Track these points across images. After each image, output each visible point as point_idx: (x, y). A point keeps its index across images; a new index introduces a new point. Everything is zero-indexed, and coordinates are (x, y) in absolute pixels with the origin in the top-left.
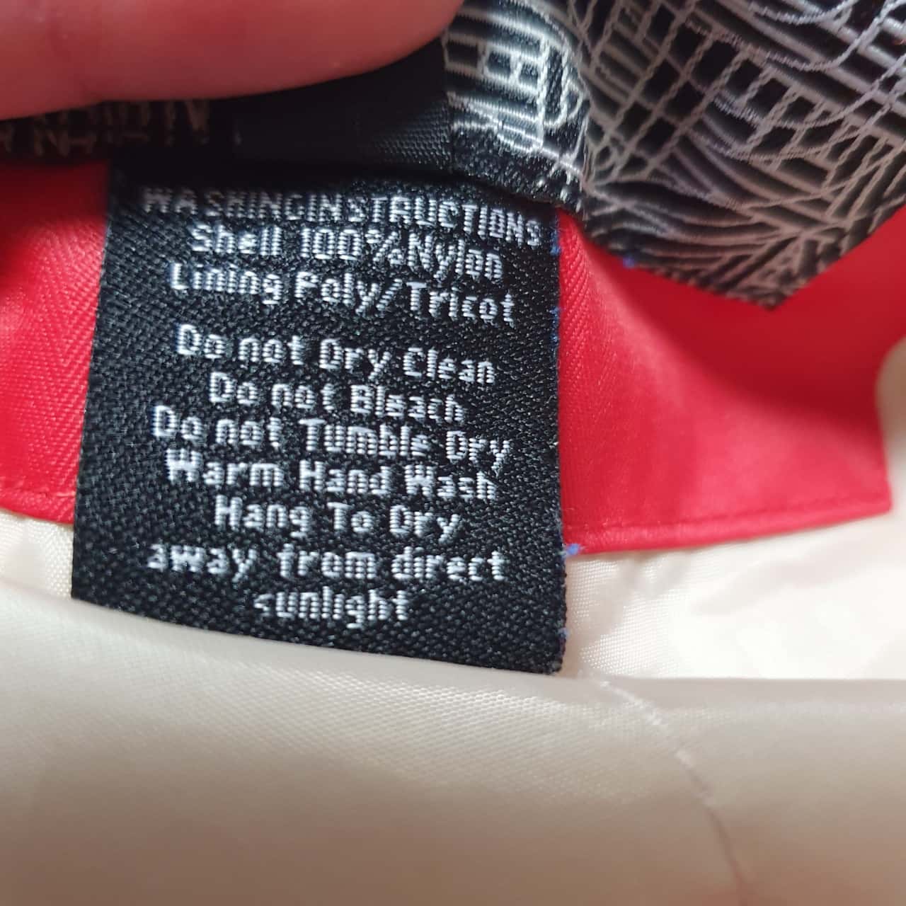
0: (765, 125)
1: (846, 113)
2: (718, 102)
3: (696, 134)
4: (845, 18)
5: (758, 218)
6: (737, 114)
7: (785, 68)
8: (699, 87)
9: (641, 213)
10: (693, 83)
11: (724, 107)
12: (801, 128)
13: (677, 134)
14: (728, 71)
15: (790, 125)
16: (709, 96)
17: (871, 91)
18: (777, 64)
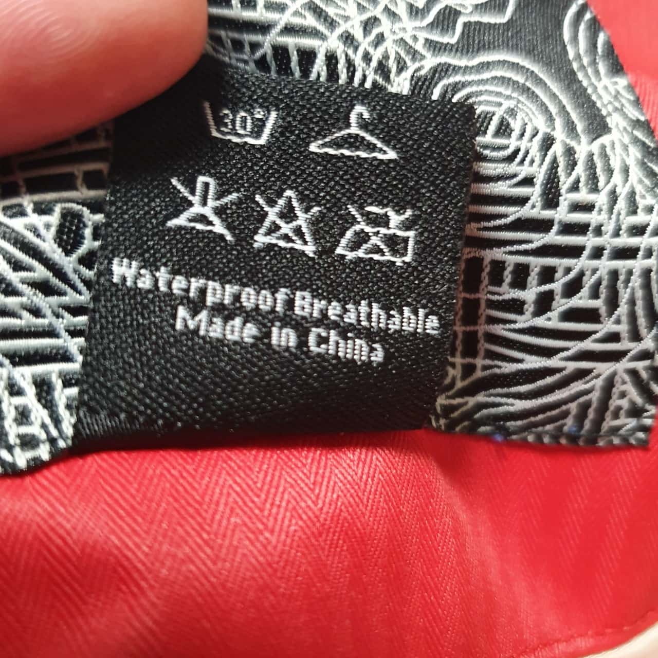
0: (530, 295)
1: (582, 263)
2: (490, 296)
3: (491, 326)
4: (539, 205)
5: (572, 366)
6: (507, 297)
7: (518, 253)
8: (473, 296)
9: (492, 399)
10: (467, 296)
11: (496, 298)
12: (557, 286)
13: (480, 334)
14: (485, 275)
15: (547, 287)
16: (483, 296)
17: (589, 241)
18: (511, 253)
